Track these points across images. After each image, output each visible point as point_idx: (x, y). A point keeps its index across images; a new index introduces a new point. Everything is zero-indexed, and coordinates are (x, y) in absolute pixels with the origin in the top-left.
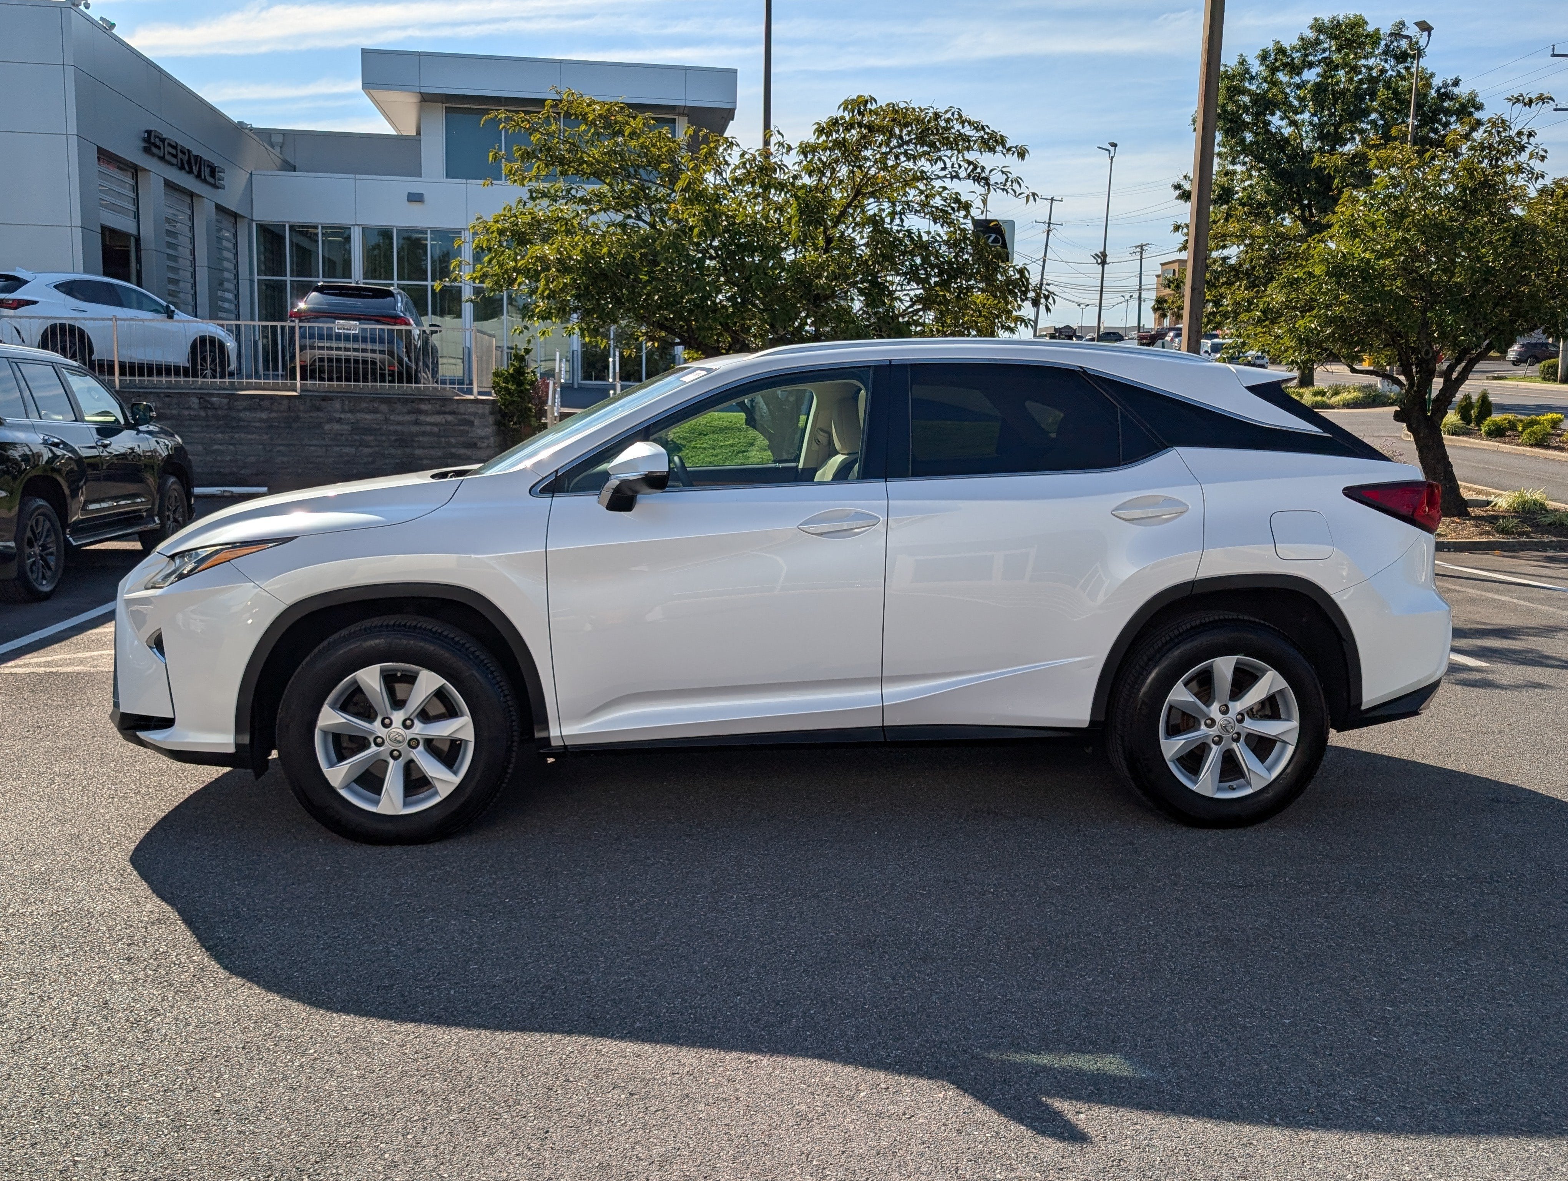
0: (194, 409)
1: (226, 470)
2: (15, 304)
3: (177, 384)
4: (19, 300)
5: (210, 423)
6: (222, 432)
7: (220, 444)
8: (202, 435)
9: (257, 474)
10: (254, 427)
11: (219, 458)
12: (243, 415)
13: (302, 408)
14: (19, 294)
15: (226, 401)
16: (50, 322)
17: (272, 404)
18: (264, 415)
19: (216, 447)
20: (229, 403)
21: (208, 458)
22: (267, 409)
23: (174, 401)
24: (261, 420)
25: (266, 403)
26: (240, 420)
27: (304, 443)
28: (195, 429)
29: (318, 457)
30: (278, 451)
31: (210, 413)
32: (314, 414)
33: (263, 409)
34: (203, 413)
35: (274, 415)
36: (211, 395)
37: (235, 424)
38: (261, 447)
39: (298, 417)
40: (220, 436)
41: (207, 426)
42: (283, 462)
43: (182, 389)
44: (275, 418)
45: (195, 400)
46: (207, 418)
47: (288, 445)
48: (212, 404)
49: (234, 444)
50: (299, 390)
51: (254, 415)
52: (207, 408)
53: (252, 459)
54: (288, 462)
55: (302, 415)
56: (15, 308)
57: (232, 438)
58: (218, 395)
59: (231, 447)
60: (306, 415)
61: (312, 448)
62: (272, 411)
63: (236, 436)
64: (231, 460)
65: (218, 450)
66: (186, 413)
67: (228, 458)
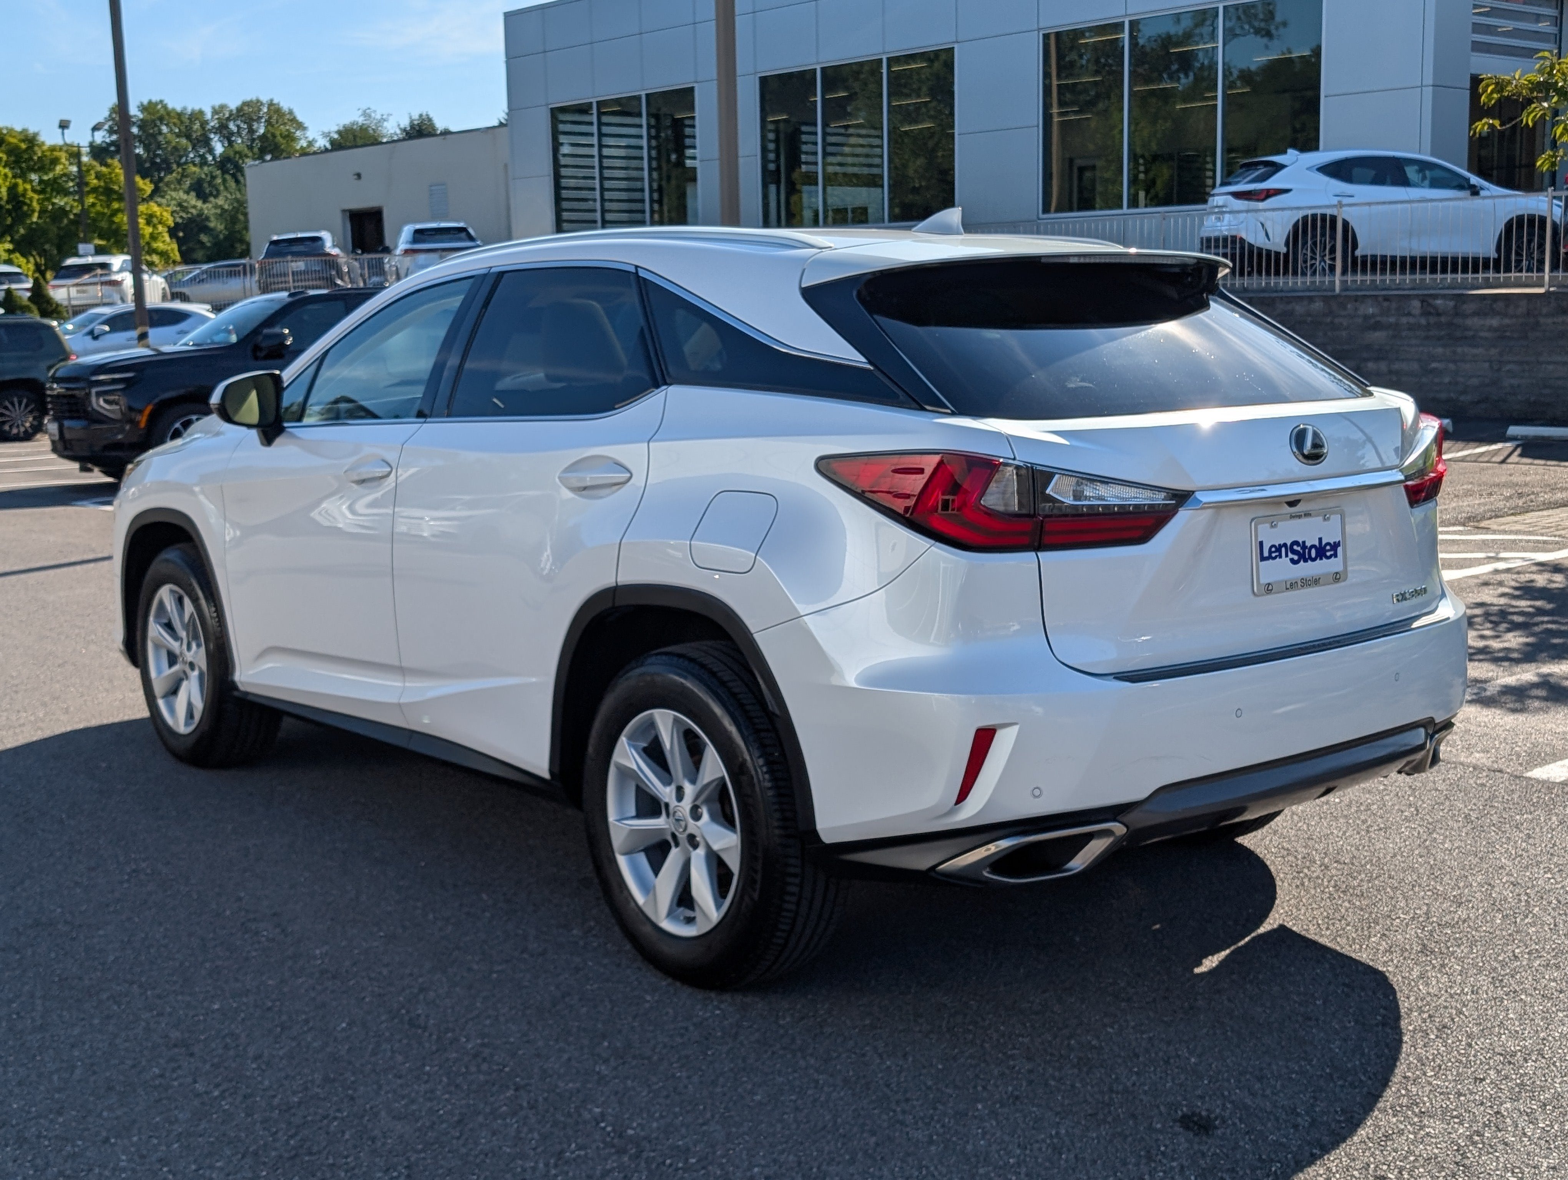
0: (1414, 316)
1: (1443, 396)
2: (1263, 196)
3: (1422, 285)
4: (1268, 190)
5: (1431, 333)
6: (1444, 346)
7: (1439, 361)
8: (1421, 349)
9: (1479, 402)
10: (1481, 338)
11: (1436, 380)
12: (1469, 322)
13: (1545, 310)
14: (1271, 184)
15: (1451, 304)
16: (1300, 214)
17: (1507, 306)
18: (1495, 322)
19: (1434, 365)
20: (1455, 307)
21: (1424, 380)
22: (1498, 313)
23: (1394, 305)
24: (1491, 329)
25: (1499, 306)
26: (1467, 329)
27: (1541, 359)
28: (1413, 342)
29: (1558, 378)
30: (1508, 371)
31: (1432, 320)
32: (1560, 319)
33: (1494, 313)
34: (1423, 321)
35: (1507, 321)
36: (1435, 297)
37: (1458, 334)
38: (1487, 365)
39: (1537, 323)
40: (1440, 350)
41: (1427, 338)
42: (1512, 386)
43: (1429, 289)
44: (1508, 326)
45: (1416, 304)
46: (1428, 327)
47: (1521, 363)
48: (1435, 307)
49: (1455, 362)
50: (1547, 286)
51: (1482, 322)
52: (1430, 314)
53: (1475, 381)
54: (1519, 386)
55: (1542, 320)
56: (1263, 200)
57: (1454, 352)
58: (1444, 296)
59: (1452, 366)
60: (1550, 321)
61: (1551, 367)
62: (1505, 315)
63: (1459, 350)
64: (1450, 383)
65: (1436, 369)
66: (1404, 320)
67: (1447, 380)
